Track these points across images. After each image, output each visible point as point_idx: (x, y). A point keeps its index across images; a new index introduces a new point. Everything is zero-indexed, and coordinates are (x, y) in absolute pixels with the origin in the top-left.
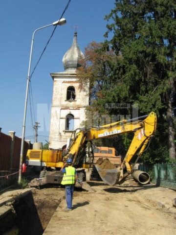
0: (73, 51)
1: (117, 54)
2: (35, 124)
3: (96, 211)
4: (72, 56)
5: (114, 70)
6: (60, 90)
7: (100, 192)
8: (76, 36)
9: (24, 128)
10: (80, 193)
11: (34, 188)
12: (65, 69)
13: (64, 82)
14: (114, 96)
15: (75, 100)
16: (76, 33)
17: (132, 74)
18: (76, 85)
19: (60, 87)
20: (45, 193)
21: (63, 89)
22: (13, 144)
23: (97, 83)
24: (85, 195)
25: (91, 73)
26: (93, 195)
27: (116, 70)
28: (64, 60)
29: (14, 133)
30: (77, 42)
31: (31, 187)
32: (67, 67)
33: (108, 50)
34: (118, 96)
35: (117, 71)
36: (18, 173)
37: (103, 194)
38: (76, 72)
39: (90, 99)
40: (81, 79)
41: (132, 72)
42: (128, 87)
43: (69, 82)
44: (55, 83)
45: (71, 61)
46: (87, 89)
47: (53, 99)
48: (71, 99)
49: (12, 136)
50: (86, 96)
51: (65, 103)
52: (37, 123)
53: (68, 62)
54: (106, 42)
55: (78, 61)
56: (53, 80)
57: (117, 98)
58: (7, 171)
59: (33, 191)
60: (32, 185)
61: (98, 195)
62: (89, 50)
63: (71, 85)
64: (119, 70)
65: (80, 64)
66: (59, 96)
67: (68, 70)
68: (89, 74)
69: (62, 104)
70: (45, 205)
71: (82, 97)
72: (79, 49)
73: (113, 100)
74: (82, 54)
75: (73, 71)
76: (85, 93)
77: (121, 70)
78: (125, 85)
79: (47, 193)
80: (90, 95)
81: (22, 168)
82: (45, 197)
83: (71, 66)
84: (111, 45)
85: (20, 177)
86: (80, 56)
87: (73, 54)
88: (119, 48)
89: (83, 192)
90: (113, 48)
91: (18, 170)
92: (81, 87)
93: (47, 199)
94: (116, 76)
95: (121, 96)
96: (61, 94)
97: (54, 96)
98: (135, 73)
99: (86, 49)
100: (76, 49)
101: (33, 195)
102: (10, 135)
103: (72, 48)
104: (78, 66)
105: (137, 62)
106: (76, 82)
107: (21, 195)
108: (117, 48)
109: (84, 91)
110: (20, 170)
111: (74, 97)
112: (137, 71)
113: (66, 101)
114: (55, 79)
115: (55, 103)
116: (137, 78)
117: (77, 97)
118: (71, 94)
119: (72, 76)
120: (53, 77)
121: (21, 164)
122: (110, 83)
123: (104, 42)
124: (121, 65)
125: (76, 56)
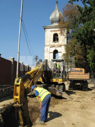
2: (36, 57)
3: (73, 124)
4: (55, 15)
6: (49, 36)
8: (57, 3)
9: (18, 54)
12: (52, 24)
13: (51, 31)
15: (59, 41)
16: (57, 2)
18: (58, 33)
19: (49, 34)
20: (35, 101)
21: (51, 35)
22: (13, 67)
23: (71, 30)
25: (67, 23)
27: (84, 13)
28: (50, 18)
29: (14, 59)
30: (58, 7)
32: (52, 22)
38: (58, 24)
39: (67, 40)
40: (61, 28)
43: (54, 31)
44: (46, 32)
45: (55, 18)
46: (65, 34)
47: (45, 41)
48: (56, 41)
49: (12, 61)
50: (65, 38)
51: (52, 43)
52: (37, 56)
53: (53, 19)
55: (59, 18)
56: (45, 30)
62: (65, 9)
63: (56, 33)
66: (49, 40)
67: (53, 24)
69: (50, 44)
70: (35, 110)
71: (62, 40)
72: (59, 11)
74: (61, 13)
75: (56, 24)
79: (36, 101)
80: (68, 38)
82: (35, 104)
83: (55, 21)
86: (60, 15)
87: (56, 14)
92: (61, 33)
93: (36, 106)
96: (50, 38)
97: (46, 40)
99: (63, 9)
100: (57, 11)
102: (10, 60)
103: (55, 11)
104: (59, 21)
106: (58, 31)
109: (64, 35)
111: (58, 40)
113: (53, 42)
114: (46, 30)
115: (47, 43)
117: (59, 39)
118: (56, 38)
119: (56, 27)
120: (45, 29)
125: (58, 15)
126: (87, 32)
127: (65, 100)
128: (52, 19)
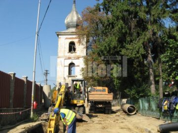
0: (73, 14)
1: (107, 13)
4: (72, 18)
5: (105, 25)
6: (63, 45)
7: (97, 122)
8: (75, 3)
9: (34, 73)
10: (81, 124)
11: (44, 121)
12: (67, 29)
13: (66, 38)
14: (105, 46)
15: (76, 51)
16: (75, 1)
17: (119, 28)
18: (76, 41)
19: (63, 42)
21: (66, 44)
22: (26, 87)
23: (92, 38)
24: (85, 125)
25: (87, 30)
26: (91, 125)
28: (66, 21)
29: (27, 78)
30: (75, 8)
31: (42, 120)
32: (68, 27)
33: (100, 11)
34: (109, 45)
35: (108, 27)
36: (31, 109)
37: (100, 124)
38: (75, 30)
39: (87, 51)
40: (80, 35)
41: (119, 26)
42: (117, 38)
43: (70, 38)
44: (59, 39)
45: (71, 22)
46: (85, 43)
47: (59, 52)
48: (73, 51)
49: (25, 80)
50: (84, 48)
54: (98, 4)
55: (77, 22)
57: (108, 48)
58: (21, 108)
59: (43, 124)
60: (42, 119)
61: (95, 125)
62: (85, 13)
63: (72, 41)
64: (109, 26)
65: (79, 24)
66: (63, 49)
67: (69, 29)
68: (86, 32)
69: (65, 55)
71: (81, 50)
72: (77, 13)
73: (105, 49)
74: (79, 16)
75: (73, 30)
76: (83, 47)
77: (111, 26)
78: (114, 37)
80: (87, 48)
81: (33, 105)
83: (72, 26)
84: (101, 7)
85: (32, 113)
86: (78, 18)
87: (73, 17)
88: (108, 9)
89: (83, 123)
90: (103, 9)
91: (30, 107)
92: (80, 42)
94: (107, 31)
95: (111, 46)
96: (65, 48)
97: (59, 50)
98: (122, 26)
99: (83, 13)
100: (75, 13)
101: (43, 127)
102: (23, 79)
104: (77, 26)
105: (123, 19)
106: (75, 38)
107: (32, 127)
108: (107, 9)
109: (82, 44)
110: (32, 107)
111: (75, 49)
112: (124, 25)
113: (68, 53)
114: (59, 37)
115: (60, 54)
116: (123, 31)
117: (77, 49)
118: (72, 47)
119: (72, 33)
120: (58, 35)
121: (32, 102)
122: (102, 36)
123: (96, 5)
124: (111, 22)
125: (75, 19)
126: (110, 48)
127: (85, 123)
128: (68, 23)
